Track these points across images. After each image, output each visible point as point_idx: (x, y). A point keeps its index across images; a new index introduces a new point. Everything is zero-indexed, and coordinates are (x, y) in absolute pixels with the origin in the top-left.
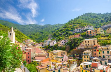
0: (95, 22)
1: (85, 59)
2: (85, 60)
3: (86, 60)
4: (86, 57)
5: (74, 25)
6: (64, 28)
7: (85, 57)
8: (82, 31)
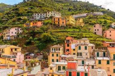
0: (61, 9)
1: (53, 58)
2: (53, 61)
3: (55, 60)
4: (55, 55)
5: (32, 8)
6: (13, 10)
7: (53, 55)
8: (45, 18)
